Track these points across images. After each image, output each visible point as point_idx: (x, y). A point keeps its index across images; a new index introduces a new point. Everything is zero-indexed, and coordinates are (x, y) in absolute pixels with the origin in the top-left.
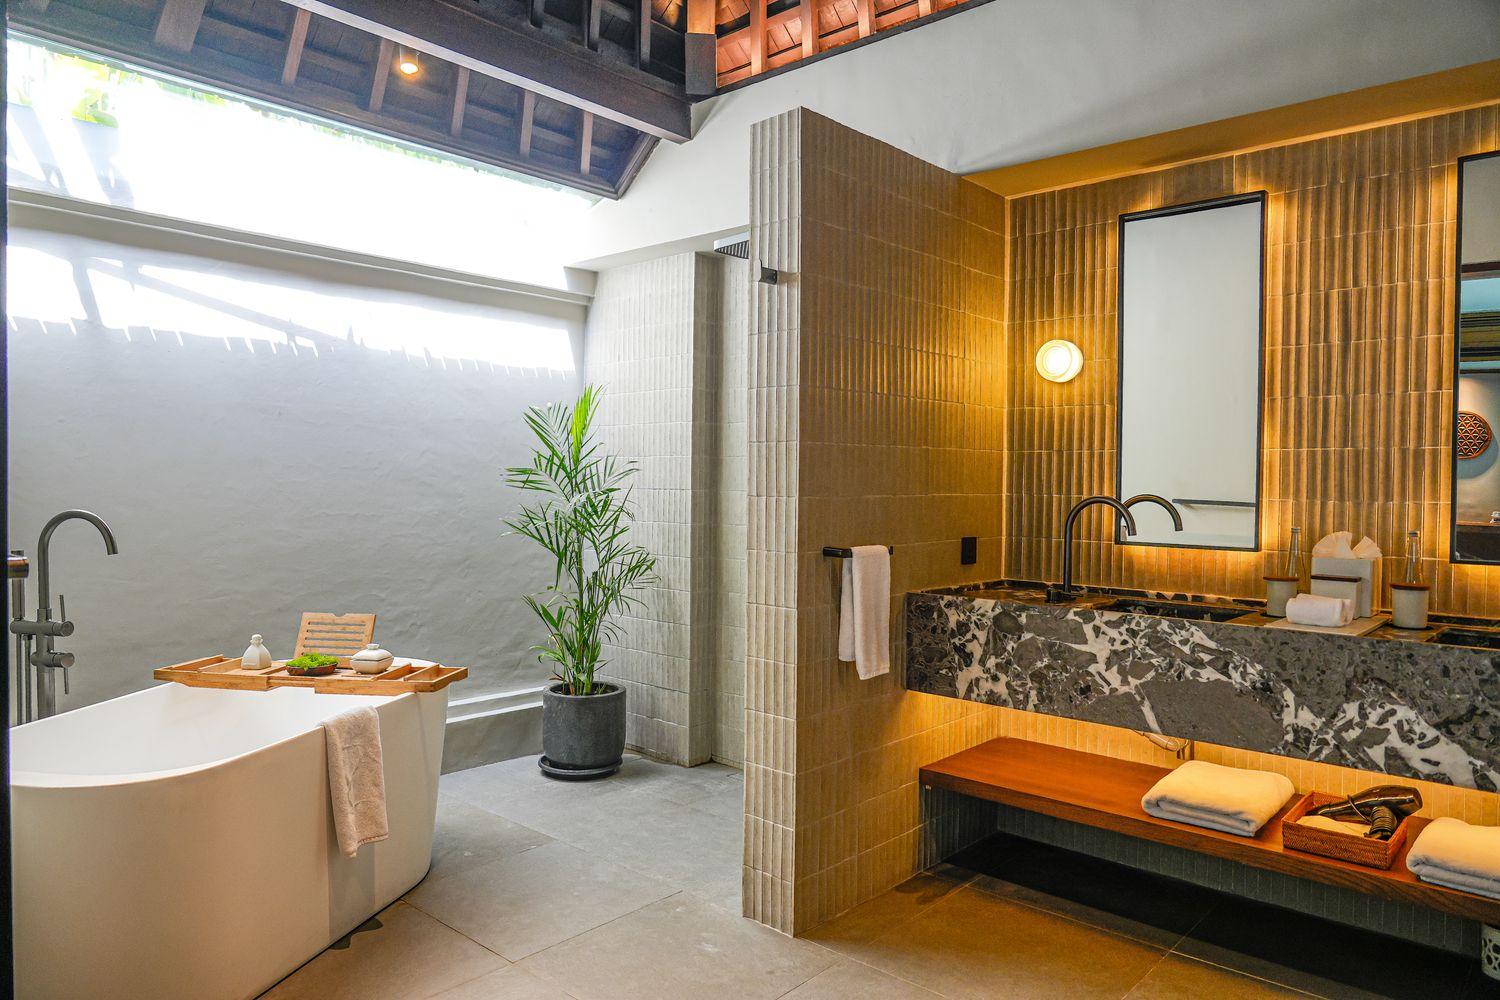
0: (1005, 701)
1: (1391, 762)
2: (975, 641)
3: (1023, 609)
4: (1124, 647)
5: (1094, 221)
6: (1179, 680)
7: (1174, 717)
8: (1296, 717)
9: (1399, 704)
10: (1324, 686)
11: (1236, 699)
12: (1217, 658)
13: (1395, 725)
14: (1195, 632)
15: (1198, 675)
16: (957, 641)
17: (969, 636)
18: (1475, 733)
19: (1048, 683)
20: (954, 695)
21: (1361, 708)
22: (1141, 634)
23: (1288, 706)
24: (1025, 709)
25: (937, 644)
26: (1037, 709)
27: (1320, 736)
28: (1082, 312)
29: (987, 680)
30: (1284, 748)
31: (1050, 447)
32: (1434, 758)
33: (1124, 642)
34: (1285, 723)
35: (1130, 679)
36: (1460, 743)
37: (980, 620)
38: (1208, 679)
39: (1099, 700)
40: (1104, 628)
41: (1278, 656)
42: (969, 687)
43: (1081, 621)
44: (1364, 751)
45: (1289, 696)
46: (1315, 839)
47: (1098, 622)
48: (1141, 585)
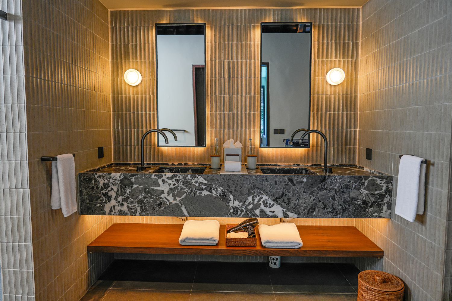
0: (127, 213)
1: (261, 214)
2: (112, 191)
3: (133, 175)
4: (174, 186)
5: (144, 24)
6: (195, 196)
7: (193, 210)
8: (233, 204)
9: (263, 195)
10: (242, 192)
11: (214, 200)
12: (208, 187)
13: (262, 202)
14: (200, 178)
15: (201, 193)
16: (104, 192)
17: (109, 189)
18: (283, 201)
19: (145, 203)
20: (104, 214)
21: (253, 198)
22: (181, 181)
23: (231, 200)
24: (135, 215)
25: (95, 194)
26: (140, 214)
27: (241, 209)
28: (141, 59)
29: (118, 206)
30: (230, 215)
31: (130, 111)
32: (273, 211)
33: (174, 185)
34: (230, 206)
35: (177, 198)
36: (280, 205)
37: (114, 182)
38: (205, 194)
39: (165, 208)
40: (166, 180)
41: (228, 184)
42: (110, 210)
43: (157, 178)
44: (254, 211)
45: (231, 197)
46: (236, 242)
47: (164, 178)
48: (166, 161)
